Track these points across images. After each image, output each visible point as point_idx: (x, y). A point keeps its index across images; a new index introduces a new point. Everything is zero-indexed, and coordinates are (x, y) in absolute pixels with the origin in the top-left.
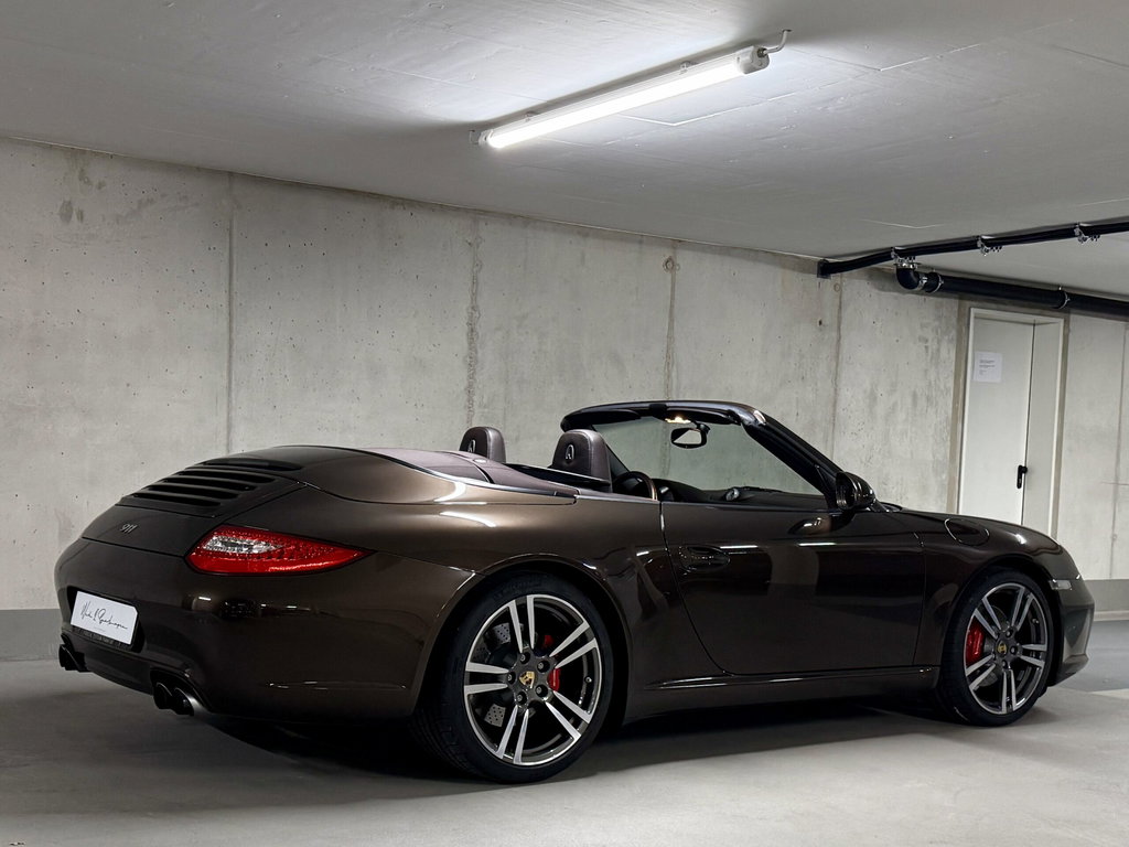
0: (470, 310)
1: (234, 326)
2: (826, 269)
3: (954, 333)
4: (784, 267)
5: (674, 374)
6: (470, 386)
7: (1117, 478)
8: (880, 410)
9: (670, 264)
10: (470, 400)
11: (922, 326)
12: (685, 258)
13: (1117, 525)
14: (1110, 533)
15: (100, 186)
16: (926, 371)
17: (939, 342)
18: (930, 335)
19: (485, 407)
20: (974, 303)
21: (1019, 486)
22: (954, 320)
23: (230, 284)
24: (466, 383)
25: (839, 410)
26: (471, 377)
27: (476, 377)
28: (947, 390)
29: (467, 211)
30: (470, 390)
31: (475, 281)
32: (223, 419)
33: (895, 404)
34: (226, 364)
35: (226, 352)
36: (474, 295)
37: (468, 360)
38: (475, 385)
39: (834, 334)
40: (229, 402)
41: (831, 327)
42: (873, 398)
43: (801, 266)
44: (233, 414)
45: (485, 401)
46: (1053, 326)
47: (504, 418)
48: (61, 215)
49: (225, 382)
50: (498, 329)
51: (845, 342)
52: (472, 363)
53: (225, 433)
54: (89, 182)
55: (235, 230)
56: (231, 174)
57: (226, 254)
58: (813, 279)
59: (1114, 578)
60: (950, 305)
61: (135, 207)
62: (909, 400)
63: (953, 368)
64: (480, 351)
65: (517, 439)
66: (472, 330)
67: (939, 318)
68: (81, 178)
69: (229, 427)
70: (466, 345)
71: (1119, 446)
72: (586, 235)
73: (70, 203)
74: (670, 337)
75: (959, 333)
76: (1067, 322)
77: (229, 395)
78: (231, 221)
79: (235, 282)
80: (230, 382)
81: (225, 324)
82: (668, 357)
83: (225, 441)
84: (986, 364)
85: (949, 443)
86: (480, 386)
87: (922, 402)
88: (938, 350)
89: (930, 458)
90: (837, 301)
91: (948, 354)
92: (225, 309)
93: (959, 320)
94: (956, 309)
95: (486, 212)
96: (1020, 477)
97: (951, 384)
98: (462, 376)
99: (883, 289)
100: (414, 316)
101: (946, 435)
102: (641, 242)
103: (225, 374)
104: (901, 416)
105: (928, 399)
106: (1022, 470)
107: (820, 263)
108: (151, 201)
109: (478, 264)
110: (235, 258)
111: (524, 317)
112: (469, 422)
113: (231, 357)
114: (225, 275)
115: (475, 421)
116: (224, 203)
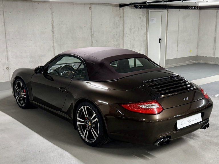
0: (52, 21)
1: (6, 29)
2: (121, 6)
3: (146, 15)
4: (112, 6)
5: (92, 29)
6: (53, 36)
7: (178, 39)
8: (132, 32)
9: (90, 8)
10: (53, 38)
11: (140, 15)
12: (93, 7)
13: (178, 48)
14: (177, 49)
16: (141, 23)
17: (143, 17)
18: (141, 16)
19: (56, 39)
20: (150, 9)
21: (160, 42)
22: (146, 13)
23: (4, 21)
24: (52, 35)
25: (124, 33)
26: (53, 34)
28: (145, 26)
29: (50, 2)
30: (53, 37)
31: (52, 15)
33: (135, 30)
34: (5, 37)
36: (52, 18)
39: (123, 18)
40: (6, 43)
41: (122, 17)
42: (131, 29)
43: (116, 5)
44: (7, 46)
45: (56, 38)
46: (165, 12)
47: (60, 41)
49: (5, 40)
50: (58, 24)
51: (125, 19)
52: (53, 31)
53: (6, 50)
55: (4, 10)
57: (3, 15)
58: (118, 8)
59: (178, 58)
60: (145, 10)
62: (138, 29)
63: (146, 22)
64: (54, 29)
65: (63, 45)
66: (53, 25)
67: (143, 13)
69: (7, 48)
70: (52, 28)
71: (178, 33)
72: (73, 4)
74: (91, 22)
75: (147, 15)
76: (168, 11)
77: (6, 42)
79: (5, 21)
80: (6, 40)
81: (4, 29)
82: (91, 26)
83: (6, 51)
84: (153, 20)
85: (145, 36)
86: (55, 35)
87: (140, 29)
88: (143, 19)
89: (142, 40)
90: (123, 11)
91: (145, 19)
92: (4, 26)
93: (147, 13)
94: (146, 11)
96: (160, 41)
97: (146, 25)
98: (51, 34)
99: (132, 9)
101: (145, 35)
102: (84, 4)
103: (5, 38)
104: (136, 32)
105: (141, 28)
106: (160, 39)
107: (119, 5)
109: (53, 12)
110: (5, 16)
111: (62, 21)
112: (53, 42)
113: (6, 35)
114: (3, 20)
115: (54, 42)
116: (2, 6)
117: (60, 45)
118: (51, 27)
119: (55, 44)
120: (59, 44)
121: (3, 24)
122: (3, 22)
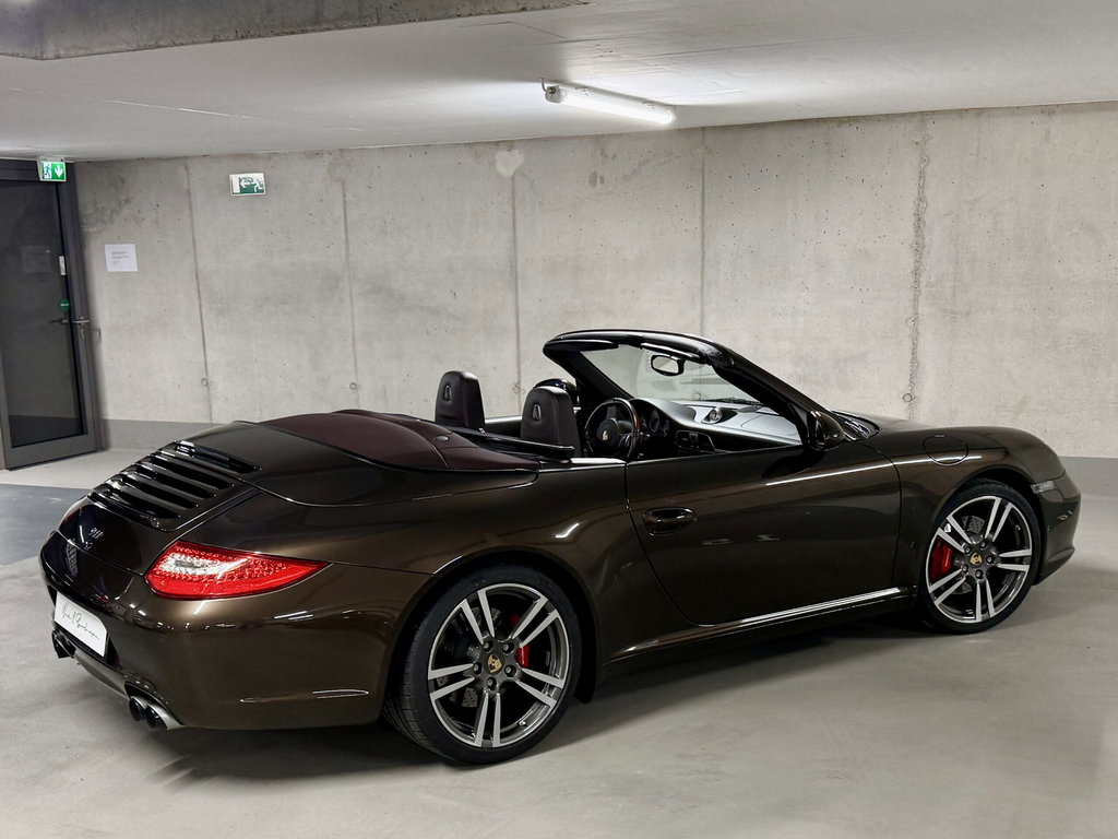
0: (917, 202)
1: (706, 240)
6: (917, 269)
10: (917, 281)
15: (614, 157)
19: (933, 286)
24: (912, 267)
26: (918, 261)
27: (923, 260)
29: (913, 114)
30: (916, 273)
31: (922, 175)
32: (698, 312)
34: (699, 271)
35: (700, 263)
36: (921, 188)
37: (915, 245)
38: (922, 268)
40: (702, 298)
44: (706, 307)
45: (933, 280)
47: (954, 295)
48: (590, 181)
49: (699, 284)
50: (948, 215)
52: (919, 249)
53: (698, 322)
54: (606, 156)
55: (706, 172)
56: (703, 128)
57: (700, 189)
61: (636, 167)
64: (927, 241)
65: (968, 313)
66: (919, 220)
68: (602, 154)
69: (703, 317)
70: (912, 233)
73: (595, 173)
77: (703, 294)
78: (703, 165)
79: (706, 210)
80: (703, 283)
81: (699, 242)
83: (699, 328)
86: (928, 269)
92: (699, 235)
95: (933, 112)
98: (908, 261)
100: (861, 214)
103: (701, 278)
108: (648, 161)
109: (925, 160)
110: (707, 191)
111: (977, 200)
112: (916, 300)
113: (703, 267)
114: (699, 205)
115: (921, 297)
116: (699, 151)
117: (952, 312)
118: (911, 228)
119: (923, 309)
120: (945, 311)
121: (697, 224)
122: (699, 214)
